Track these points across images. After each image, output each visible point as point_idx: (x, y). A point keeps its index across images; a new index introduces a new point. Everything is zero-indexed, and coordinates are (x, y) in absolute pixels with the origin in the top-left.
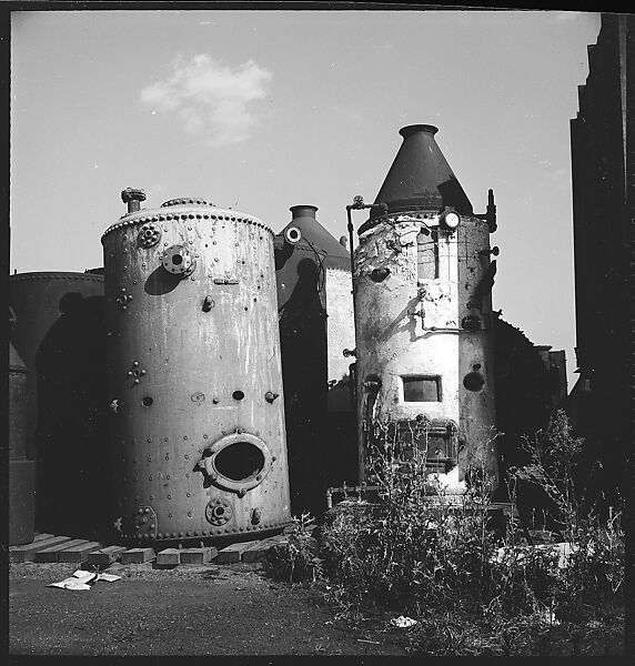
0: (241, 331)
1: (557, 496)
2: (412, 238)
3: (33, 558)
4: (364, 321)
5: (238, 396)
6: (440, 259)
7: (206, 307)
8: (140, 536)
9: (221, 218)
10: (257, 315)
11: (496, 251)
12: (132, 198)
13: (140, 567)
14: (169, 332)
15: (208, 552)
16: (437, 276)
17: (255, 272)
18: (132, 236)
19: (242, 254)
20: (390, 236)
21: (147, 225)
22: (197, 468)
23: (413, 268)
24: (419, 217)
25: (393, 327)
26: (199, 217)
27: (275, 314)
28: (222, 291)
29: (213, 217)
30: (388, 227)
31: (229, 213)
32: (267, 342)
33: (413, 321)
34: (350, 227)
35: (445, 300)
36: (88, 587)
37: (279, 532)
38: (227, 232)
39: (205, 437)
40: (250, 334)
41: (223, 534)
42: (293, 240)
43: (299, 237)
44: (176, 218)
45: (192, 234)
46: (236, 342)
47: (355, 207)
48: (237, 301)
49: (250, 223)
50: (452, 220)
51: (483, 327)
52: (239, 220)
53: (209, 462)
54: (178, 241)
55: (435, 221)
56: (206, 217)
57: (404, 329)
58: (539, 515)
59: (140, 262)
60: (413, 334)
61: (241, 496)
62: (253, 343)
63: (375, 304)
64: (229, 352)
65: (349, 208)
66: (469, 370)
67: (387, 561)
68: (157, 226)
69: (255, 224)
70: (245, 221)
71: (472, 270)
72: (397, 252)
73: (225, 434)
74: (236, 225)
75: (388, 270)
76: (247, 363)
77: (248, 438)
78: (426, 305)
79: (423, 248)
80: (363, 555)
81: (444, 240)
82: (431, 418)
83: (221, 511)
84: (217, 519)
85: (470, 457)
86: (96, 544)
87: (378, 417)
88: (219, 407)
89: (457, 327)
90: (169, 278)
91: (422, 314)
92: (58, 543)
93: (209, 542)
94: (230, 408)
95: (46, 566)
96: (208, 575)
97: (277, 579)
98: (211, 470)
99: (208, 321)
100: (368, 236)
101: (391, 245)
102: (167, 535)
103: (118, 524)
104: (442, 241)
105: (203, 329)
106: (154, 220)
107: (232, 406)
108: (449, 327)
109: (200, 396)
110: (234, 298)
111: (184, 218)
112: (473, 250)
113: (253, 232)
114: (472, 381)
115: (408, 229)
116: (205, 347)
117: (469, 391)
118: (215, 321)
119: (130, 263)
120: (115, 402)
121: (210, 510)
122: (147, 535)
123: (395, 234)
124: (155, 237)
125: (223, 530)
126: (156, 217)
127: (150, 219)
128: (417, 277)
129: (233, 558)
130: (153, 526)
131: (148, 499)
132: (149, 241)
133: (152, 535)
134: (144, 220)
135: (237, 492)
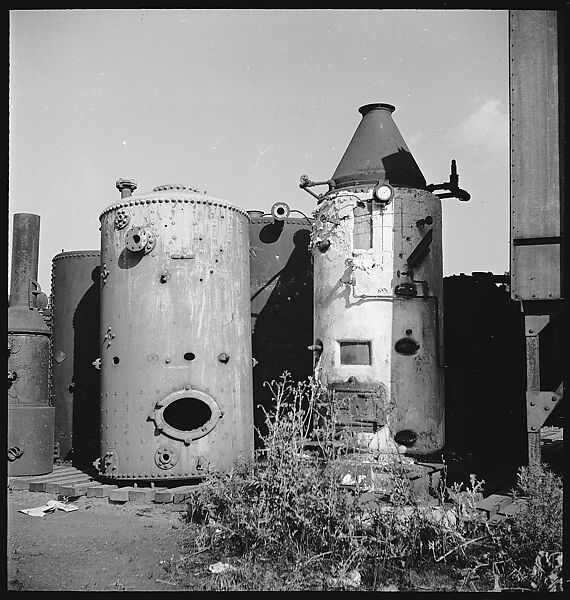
0: (196, 300)
2: (348, 211)
3: (28, 487)
5: (189, 357)
6: (374, 230)
7: (163, 279)
8: (107, 475)
10: (213, 286)
13: (99, 502)
14: (133, 302)
16: (371, 246)
18: (111, 220)
19: (200, 230)
21: (120, 211)
22: (149, 419)
23: (349, 239)
24: (355, 192)
25: (333, 294)
26: (160, 202)
28: (178, 265)
29: (174, 201)
31: (189, 197)
32: (224, 310)
33: (348, 288)
35: (377, 269)
36: (43, 515)
38: (186, 214)
39: (158, 392)
40: (204, 302)
41: (169, 477)
42: (280, 216)
43: (286, 213)
44: (142, 203)
46: (189, 310)
48: (192, 273)
49: (210, 204)
50: (384, 193)
52: (199, 203)
53: (159, 416)
54: (142, 223)
55: (370, 195)
56: (167, 202)
57: (340, 296)
59: (115, 242)
60: (348, 301)
61: (187, 445)
62: (206, 311)
63: (320, 274)
64: (183, 319)
66: (402, 336)
68: (127, 211)
69: (216, 205)
70: (205, 203)
71: (408, 239)
72: (336, 225)
73: (175, 390)
74: (195, 207)
75: (329, 242)
76: (199, 328)
77: (194, 394)
78: (359, 274)
79: (359, 220)
81: (379, 212)
82: (361, 380)
83: (166, 457)
84: (164, 464)
88: (170, 367)
90: (133, 257)
91: (353, 283)
93: (160, 483)
94: (180, 367)
95: (37, 495)
98: (159, 421)
99: (164, 294)
102: (124, 475)
103: (97, 463)
104: (376, 213)
105: (160, 299)
106: (126, 206)
107: (184, 365)
108: (380, 294)
109: (154, 357)
110: (189, 271)
111: (148, 203)
112: (411, 219)
113: (213, 212)
114: (404, 346)
115: (345, 204)
116: (161, 313)
117: (400, 356)
118: (171, 292)
119: (109, 244)
120: (98, 360)
121: (158, 455)
122: (111, 475)
123: (335, 209)
124: (125, 220)
125: (169, 474)
126: (127, 203)
127: (123, 205)
128: (352, 248)
129: (166, 499)
130: (115, 467)
131: (113, 443)
132: (121, 223)
133: (115, 474)
134: (119, 206)
135: (184, 441)
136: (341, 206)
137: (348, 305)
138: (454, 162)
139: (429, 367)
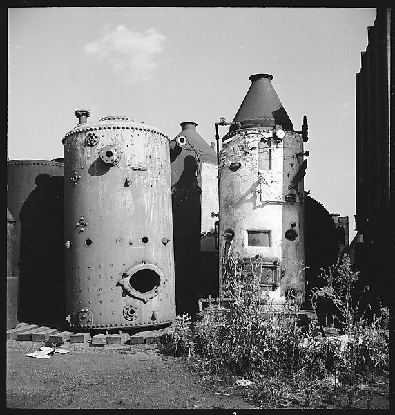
0: (148, 200)
1: (341, 307)
2: (256, 144)
3: (15, 337)
4: (224, 195)
5: (145, 240)
6: (272, 158)
7: (127, 184)
8: (82, 326)
10: (158, 190)
11: (307, 154)
13: (81, 345)
14: (103, 200)
15: (125, 337)
16: (270, 169)
17: (158, 163)
18: (81, 139)
19: (150, 151)
20: (241, 143)
21: (91, 132)
22: (118, 284)
23: (256, 163)
24: (260, 132)
25: (242, 199)
26: (123, 128)
27: (170, 189)
28: (137, 174)
29: (132, 128)
30: (241, 137)
31: (142, 126)
32: (163, 208)
33: (255, 196)
34: (217, 137)
35: (275, 183)
36: (49, 357)
37: (168, 325)
38: (141, 138)
39: (124, 265)
40: (153, 202)
41: (134, 326)
42: (181, 144)
43: (185, 142)
44: (109, 128)
45: (119, 138)
46: (144, 207)
47: (220, 124)
48: (145, 181)
49: (155, 132)
50: (280, 133)
51: (298, 201)
52: (148, 131)
53: (126, 282)
54: (110, 143)
55: (270, 134)
56: (128, 128)
57: (249, 201)
58: (330, 319)
59: (86, 155)
60: (254, 204)
61: (145, 302)
62: (155, 208)
63: (231, 185)
64: (140, 213)
65: (216, 125)
66: (289, 228)
67: (235, 345)
68: (97, 133)
69: (158, 133)
70: (152, 131)
71: (292, 165)
72: (246, 153)
73: (136, 264)
74: (146, 134)
75: (240, 164)
76: (151, 220)
77: (150, 266)
78: (263, 187)
79: (262, 150)
80: (220, 341)
81: (276, 146)
82: (264, 256)
83: (132, 312)
84: (130, 316)
85: (288, 281)
86: (54, 330)
87: (231, 255)
88: (133, 247)
89: (282, 201)
90: (102, 166)
91: (260, 192)
92: (31, 329)
93: (125, 331)
94: (140, 248)
95: (23, 343)
96: (124, 352)
97: (167, 354)
98: (127, 286)
99: (128, 193)
100: (228, 143)
101: (242, 148)
102: (99, 325)
103: (68, 318)
104: (274, 146)
105: (125, 198)
106: (96, 129)
107: (142, 246)
108: (277, 200)
109: (121, 240)
110: (144, 179)
111: (114, 128)
112: (293, 152)
113: (157, 138)
114: (290, 234)
115: (253, 139)
116: (125, 209)
117: (288, 241)
118: (132, 193)
119: (80, 156)
120: (69, 242)
121: (126, 311)
122: (86, 326)
123: (245, 142)
124: (96, 140)
125: (134, 323)
126: (96, 128)
127: (93, 128)
128: (257, 169)
129: (139, 341)
130: (90, 320)
131: (87, 302)
132: (92, 142)
133: (90, 325)
134: (89, 129)
135: (143, 300)
136: (250, 140)
137: (255, 207)
138: (305, 117)
139: (302, 248)
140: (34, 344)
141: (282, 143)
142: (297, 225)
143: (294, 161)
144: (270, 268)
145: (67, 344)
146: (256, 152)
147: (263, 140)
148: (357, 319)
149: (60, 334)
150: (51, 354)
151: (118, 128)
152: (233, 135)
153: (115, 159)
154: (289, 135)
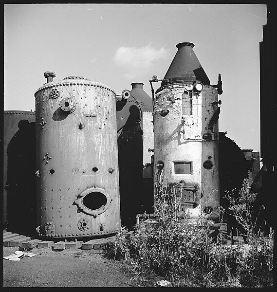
0: (98, 139)
1: (242, 222)
2: (180, 96)
4: (157, 135)
5: (95, 170)
6: (193, 106)
7: (81, 127)
8: (47, 235)
9: (88, 85)
10: (105, 131)
11: (220, 102)
12: (49, 76)
13: (46, 250)
14: (63, 139)
15: (79, 244)
16: (191, 114)
17: (105, 111)
18: (47, 93)
19: (99, 101)
20: (169, 95)
21: (54, 88)
22: (74, 204)
23: (180, 110)
24: (183, 86)
25: (170, 138)
26: (78, 84)
27: (115, 131)
28: (89, 119)
29: (85, 85)
30: (169, 90)
31: (93, 83)
32: (110, 145)
33: (180, 135)
34: (153, 91)
35: (195, 125)
36: (19, 259)
37: (114, 234)
38: (92, 92)
39: (79, 189)
40: (101, 140)
41: (86, 235)
42: (126, 97)
43: (129, 96)
44: (67, 85)
45: (75, 92)
46: (94, 144)
47: (154, 81)
48: (95, 125)
49: (103, 88)
50: (199, 87)
51: (213, 139)
52: (98, 86)
53: (80, 202)
54: (68, 96)
55: (191, 88)
56: (81, 85)
57: (175, 139)
59: (50, 105)
60: (179, 142)
61: (95, 217)
62: (103, 145)
63: (162, 127)
64: (91, 149)
65: (151, 81)
66: (206, 159)
68: (58, 88)
69: (105, 88)
70: (101, 87)
71: (208, 111)
72: (173, 102)
73: (88, 188)
74: (96, 89)
75: (168, 111)
76: (100, 154)
77: (99, 190)
78: (186, 128)
79: (185, 100)
81: (195, 97)
82: (187, 182)
83: (85, 224)
84: (83, 228)
86: (28, 238)
87: (162, 181)
88: (85, 175)
89: (201, 138)
90: (62, 114)
91: (183, 132)
93: (79, 239)
94: (90, 175)
96: (77, 255)
97: (109, 258)
98: (81, 205)
100: (160, 95)
101: (169, 99)
102: (60, 235)
103: (38, 229)
104: (194, 97)
105: (79, 137)
106: (57, 86)
107: (92, 174)
108: (196, 138)
109: (77, 170)
110: (94, 123)
111: (71, 85)
112: (209, 102)
113: (104, 92)
114: (207, 164)
115: (178, 91)
116: (79, 146)
117: (206, 170)
118: (85, 134)
119: (46, 106)
120: (38, 171)
121: (80, 224)
122: (50, 235)
123: (172, 94)
124: (57, 94)
125: (86, 233)
126: (58, 84)
127: (56, 85)
128: (181, 114)
129: (90, 247)
130: (53, 231)
131: (51, 217)
132: (55, 96)
133: (53, 235)
134: (52, 86)
135: (93, 215)
136: (175, 93)
137: (180, 144)
138: (220, 75)
139: (216, 175)
140: (11, 249)
141: (200, 94)
142: (213, 157)
143: (210, 108)
144: (191, 190)
145: (35, 249)
146: (180, 101)
147: (185, 92)
148: (255, 232)
149: (31, 242)
150: (21, 257)
151: (74, 84)
152: (163, 89)
153: (71, 108)
154: (206, 88)
